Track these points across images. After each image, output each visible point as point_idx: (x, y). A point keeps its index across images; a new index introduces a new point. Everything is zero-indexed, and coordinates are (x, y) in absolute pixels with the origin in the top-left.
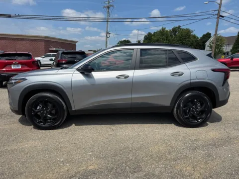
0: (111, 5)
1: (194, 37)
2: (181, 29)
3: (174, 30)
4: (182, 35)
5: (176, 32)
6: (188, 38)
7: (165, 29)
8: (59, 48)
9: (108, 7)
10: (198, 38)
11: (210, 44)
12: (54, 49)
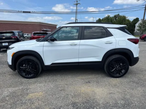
0: (79, 4)
1: (128, 20)
2: (120, 16)
3: (115, 17)
4: (120, 20)
5: (116, 18)
6: (124, 21)
7: (109, 16)
8: (47, 29)
9: (77, 4)
10: (130, 21)
11: (139, 25)
12: (45, 30)
